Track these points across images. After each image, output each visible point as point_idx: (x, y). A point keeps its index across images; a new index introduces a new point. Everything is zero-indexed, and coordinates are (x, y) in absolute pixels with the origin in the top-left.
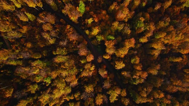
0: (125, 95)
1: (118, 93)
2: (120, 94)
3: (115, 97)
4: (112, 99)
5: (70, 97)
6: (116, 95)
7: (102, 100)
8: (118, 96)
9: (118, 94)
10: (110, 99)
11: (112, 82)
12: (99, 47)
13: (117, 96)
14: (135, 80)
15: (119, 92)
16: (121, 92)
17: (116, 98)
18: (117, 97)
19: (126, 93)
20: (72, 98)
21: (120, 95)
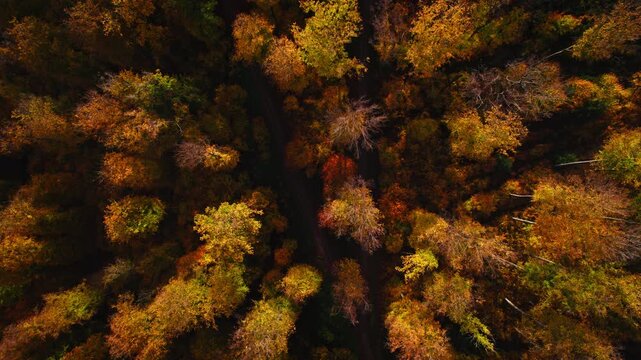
0: (243, 18)
1: (290, 49)
2: (277, 34)
3: (316, 22)
4: (344, 19)
5: (595, 95)
6: (305, 36)
7: (418, 28)
8: (295, 28)
9: (291, 37)
10: (355, 16)
11: (310, 119)
12: (330, 337)
13: (302, 26)
14: (161, 106)
15: (278, 50)
16: (264, 51)
17: (311, 14)
18: (303, 18)
19: (237, 33)
20: (586, 86)
21: (282, 31)
